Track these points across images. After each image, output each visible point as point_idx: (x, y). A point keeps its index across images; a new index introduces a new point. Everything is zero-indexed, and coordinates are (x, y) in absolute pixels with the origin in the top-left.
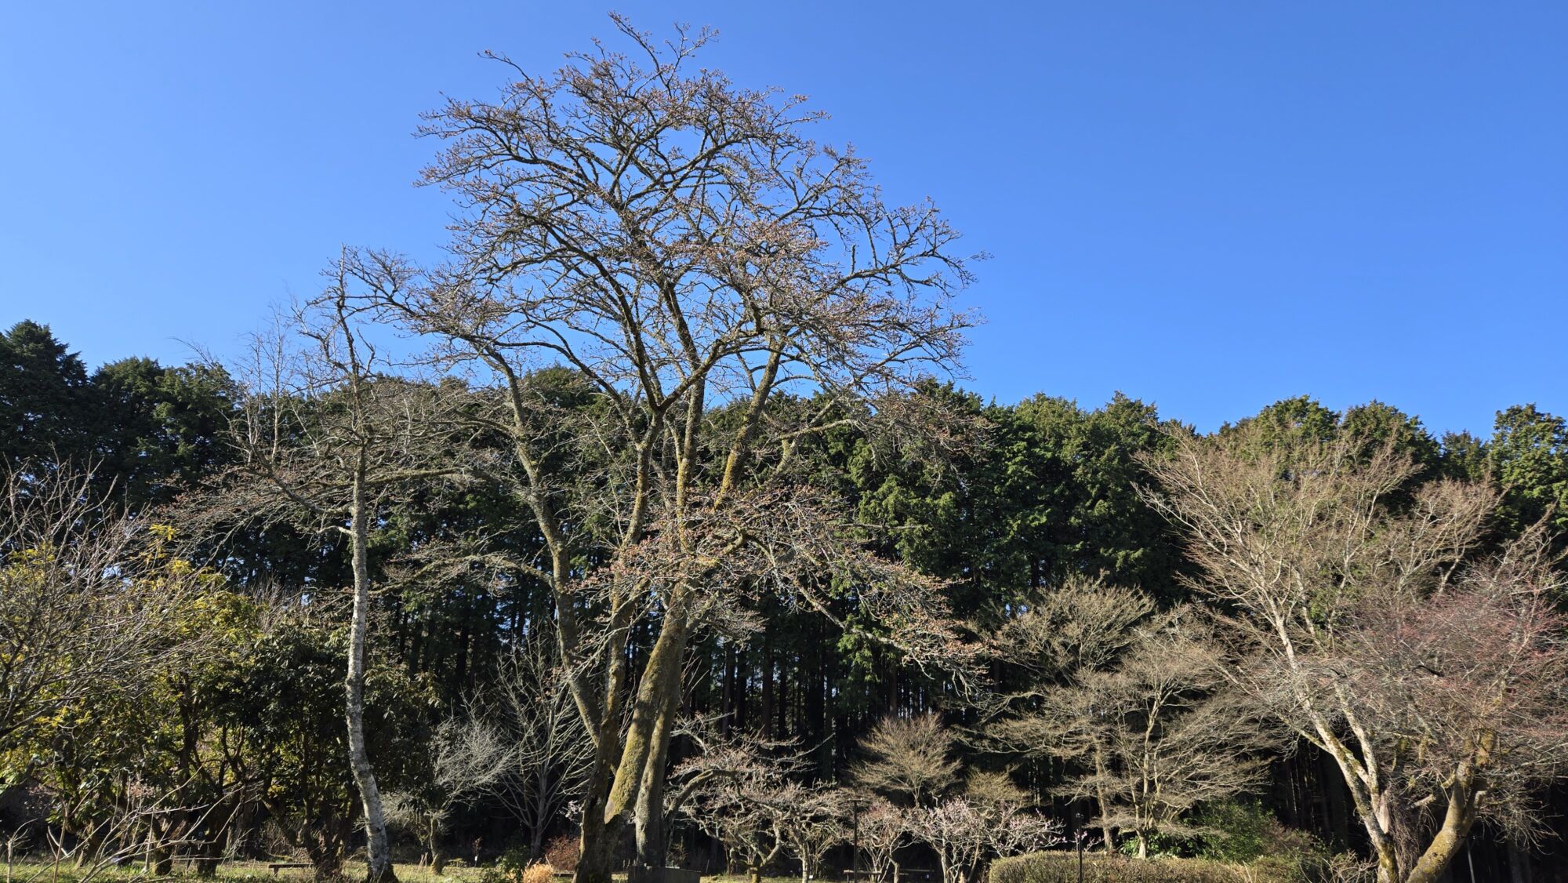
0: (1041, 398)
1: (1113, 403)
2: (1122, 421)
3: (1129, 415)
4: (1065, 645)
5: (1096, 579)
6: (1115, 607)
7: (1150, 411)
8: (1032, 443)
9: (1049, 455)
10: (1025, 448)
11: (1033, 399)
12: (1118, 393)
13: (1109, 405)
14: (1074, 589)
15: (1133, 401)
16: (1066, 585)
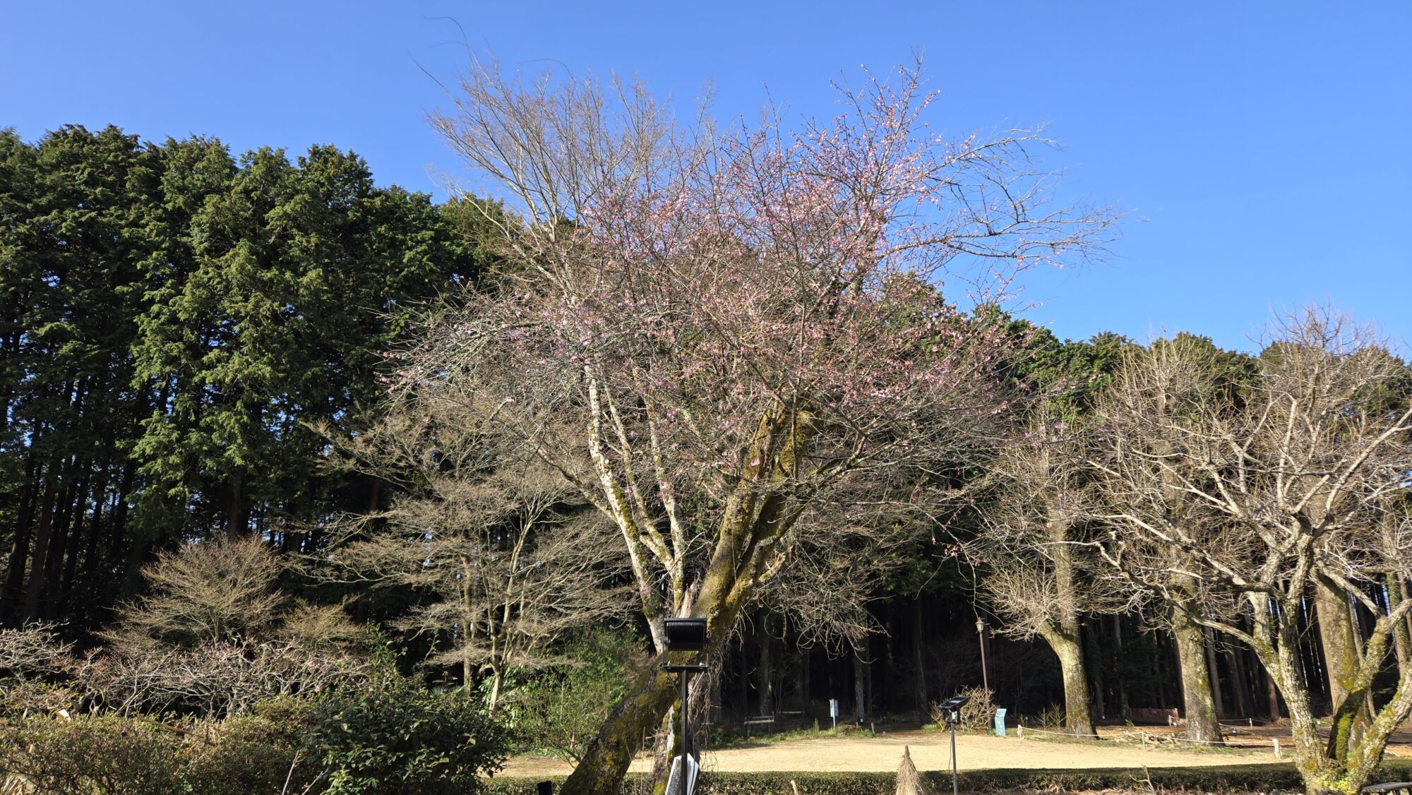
8: (442, 235)
9: (460, 251)
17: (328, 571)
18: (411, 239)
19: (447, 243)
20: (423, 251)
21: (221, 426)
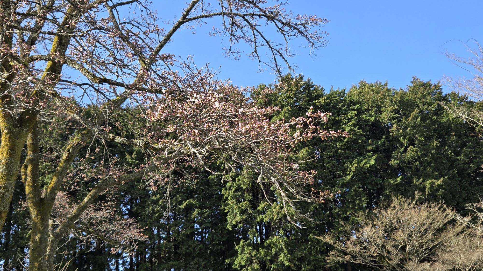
0: (363, 84)
1: (412, 85)
2: (419, 95)
3: (424, 91)
4: (395, 246)
5: (412, 200)
6: (428, 218)
7: (437, 87)
8: (360, 112)
9: (372, 119)
10: (356, 115)
11: (358, 86)
12: (414, 78)
13: (409, 87)
14: (398, 207)
15: (425, 82)
16: (392, 205)
18: (345, 118)
19: (364, 116)
20: (354, 124)
21: (275, 244)
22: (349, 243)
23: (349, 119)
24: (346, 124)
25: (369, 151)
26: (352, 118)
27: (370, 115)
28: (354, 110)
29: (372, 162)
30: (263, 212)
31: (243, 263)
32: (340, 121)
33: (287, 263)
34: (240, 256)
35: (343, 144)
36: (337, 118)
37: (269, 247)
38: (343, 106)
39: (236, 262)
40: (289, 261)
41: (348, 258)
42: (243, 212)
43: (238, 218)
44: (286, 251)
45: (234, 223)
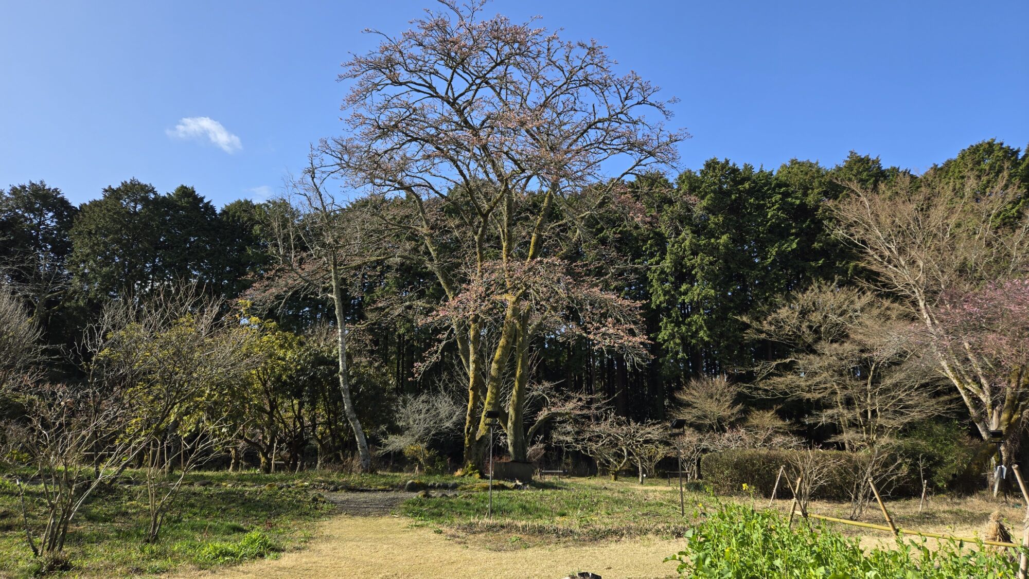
0: (794, 162)
1: (848, 160)
3: (859, 168)
5: (832, 282)
6: (845, 300)
7: (876, 162)
8: (786, 195)
9: (798, 202)
10: (781, 199)
11: (788, 164)
12: (852, 152)
13: (845, 162)
14: (817, 290)
15: (863, 157)
16: (810, 288)
17: (760, 392)
18: (769, 202)
19: (790, 199)
20: (778, 208)
21: (695, 322)
22: (765, 322)
23: (773, 203)
24: (769, 208)
25: (792, 234)
26: (776, 202)
27: (797, 198)
28: (779, 193)
29: (794, 246)
30: (685, 293)
31: (666, 338)
32: (765, 205)
33: (706, 339)
34: (663, 332)
35: (766, 228)
36: (762, 202)
37: (690, 324)
38: (768, 190)
39: (660, 337)
40: (708, 337)
41: (763, 336)
42: (666, 293)
43: (662, 298)
44: (705, 329)
45: (658, 302)
